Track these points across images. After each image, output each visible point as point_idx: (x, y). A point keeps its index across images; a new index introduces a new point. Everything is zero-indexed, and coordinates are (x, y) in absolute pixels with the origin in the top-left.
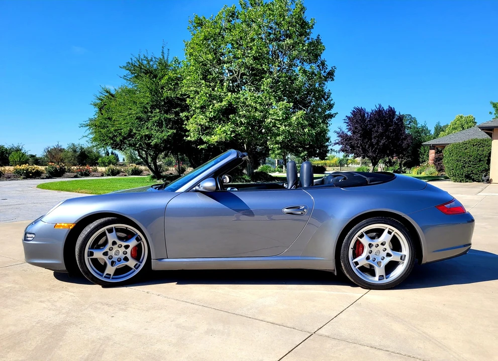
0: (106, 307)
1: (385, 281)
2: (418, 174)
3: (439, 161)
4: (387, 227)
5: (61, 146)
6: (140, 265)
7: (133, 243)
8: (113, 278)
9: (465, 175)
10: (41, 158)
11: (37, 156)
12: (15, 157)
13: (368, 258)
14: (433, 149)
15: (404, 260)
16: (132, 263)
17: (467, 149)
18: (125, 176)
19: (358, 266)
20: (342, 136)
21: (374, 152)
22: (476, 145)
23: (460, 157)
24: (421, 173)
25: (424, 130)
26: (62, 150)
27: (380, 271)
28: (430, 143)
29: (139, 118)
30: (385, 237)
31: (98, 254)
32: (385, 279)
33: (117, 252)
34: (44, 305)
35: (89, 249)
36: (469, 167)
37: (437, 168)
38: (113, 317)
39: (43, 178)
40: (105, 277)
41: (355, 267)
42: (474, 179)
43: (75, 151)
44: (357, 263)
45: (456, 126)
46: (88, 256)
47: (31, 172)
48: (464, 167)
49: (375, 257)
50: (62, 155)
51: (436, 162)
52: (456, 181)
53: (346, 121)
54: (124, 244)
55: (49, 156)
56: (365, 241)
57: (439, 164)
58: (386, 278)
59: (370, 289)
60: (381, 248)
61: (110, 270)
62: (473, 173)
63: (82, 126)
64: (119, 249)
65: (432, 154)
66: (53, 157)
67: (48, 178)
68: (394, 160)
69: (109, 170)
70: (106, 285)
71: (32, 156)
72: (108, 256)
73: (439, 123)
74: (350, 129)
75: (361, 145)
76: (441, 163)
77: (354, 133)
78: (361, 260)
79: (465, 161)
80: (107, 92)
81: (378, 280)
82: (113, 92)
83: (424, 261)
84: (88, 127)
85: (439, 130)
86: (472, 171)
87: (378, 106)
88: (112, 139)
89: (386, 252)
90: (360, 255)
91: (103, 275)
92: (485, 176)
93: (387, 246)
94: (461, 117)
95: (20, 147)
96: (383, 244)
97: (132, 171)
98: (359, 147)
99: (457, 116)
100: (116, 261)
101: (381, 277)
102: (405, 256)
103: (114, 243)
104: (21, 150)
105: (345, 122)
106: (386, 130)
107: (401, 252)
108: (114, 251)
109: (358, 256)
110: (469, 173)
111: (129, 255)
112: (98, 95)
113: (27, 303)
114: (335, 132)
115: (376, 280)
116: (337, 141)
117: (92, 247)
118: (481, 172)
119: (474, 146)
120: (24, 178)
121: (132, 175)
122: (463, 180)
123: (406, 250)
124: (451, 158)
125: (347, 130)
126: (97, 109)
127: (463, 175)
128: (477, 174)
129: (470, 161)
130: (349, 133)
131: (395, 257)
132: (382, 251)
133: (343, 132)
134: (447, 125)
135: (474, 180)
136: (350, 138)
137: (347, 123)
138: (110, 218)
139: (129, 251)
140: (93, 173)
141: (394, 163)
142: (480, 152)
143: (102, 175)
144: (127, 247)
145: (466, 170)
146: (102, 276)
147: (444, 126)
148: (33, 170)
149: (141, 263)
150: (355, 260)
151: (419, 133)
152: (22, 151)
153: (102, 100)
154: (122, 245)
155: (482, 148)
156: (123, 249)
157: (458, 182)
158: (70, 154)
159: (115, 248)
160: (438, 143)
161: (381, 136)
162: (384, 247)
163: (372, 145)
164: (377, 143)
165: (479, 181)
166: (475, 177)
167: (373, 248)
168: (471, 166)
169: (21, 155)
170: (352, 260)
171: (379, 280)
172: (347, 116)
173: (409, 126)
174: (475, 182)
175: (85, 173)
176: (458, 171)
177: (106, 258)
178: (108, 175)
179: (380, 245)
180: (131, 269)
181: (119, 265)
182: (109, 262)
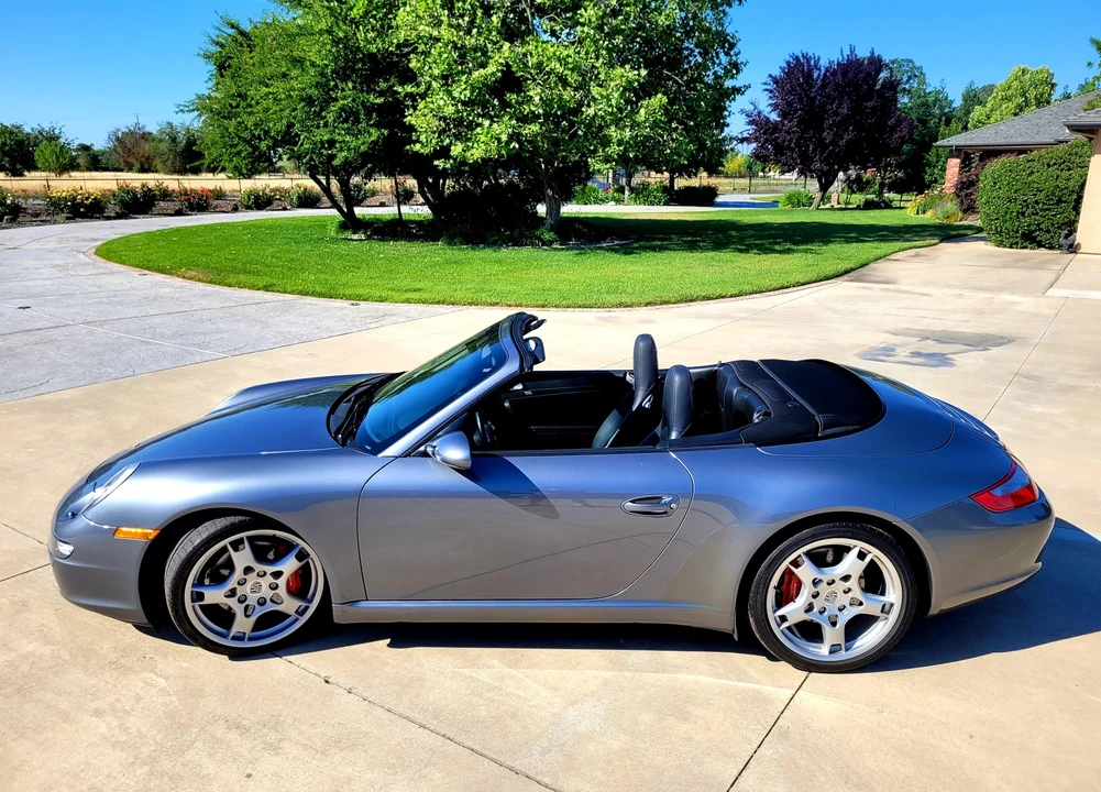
0: (234, 735)
1: (843, 656)
2: (918, 213)
3: (968, 188)
4: (859, 545)
5: (143, 127)
6: (307, 608)
7: (289, 565)
8: (250, 639)
9: (1023, 233)
10: (103, 153)
11: (95, 148)
12: (47, 153)
13: (810, 608)
14: (957, 157)
15: (888, 613)
16: (290, 605)
17: (1032, 173)
19: (786, 625)
20: (758, 122)
21: (826, 161)
22: (1055, 164)
23: (1016, 192)
24: (924, 212)
25: (940, 99)
26: (146, 137)
27: (833, 635)
28: (951, 143)
30: (851, 565)
31: (214, 596)
32: (843, 652)
33: (256, 588)
34: (102, 727)
35: (194, 586)
36: (1033, 214)
37: (962, 202)
38: (249, 776)
39: (109, 218)
40: (234, 638)
41: (779, 626)
42: (1041, 241)
43: (174, 140)
44: (783, 619)
45: (1010, 92)
46: (193, 602)
47: (82, 205)
48: (1023, 214)
49: (827, 605)
50: (147, 148)
51: (961, 190)
52: (1000, 244)
53: (769, 87)
54: (270, 569)
55: (120, 150)
56: (806, 572)
57: (966, 195)
58: (847, 650)
59: (810, 672)
60: (840, 586)
61: (242, 624)
62: (1040, 229)
63: (182, 111)
64: (260, 580)
65: (954, 165)
66: (129, 152)
67: (119, 216)
68: (868, 175)
69: (249, 198)
70: (237, 655)
71: (85, 148)
72: (236, 598)
73: (972, 83)
74: (775, 107)
75: (798, 145)
76: (971, 194)
77: (784, 115)
78: (794, 610)
79: (1025, 201)
80: (233, 26)
81: (827, 653)
82: (247, 27)
83: (934, 611)
84: (196, 113)
85: (973, 98)
86: (1038, 225)
87: (847, 52)
88: (248, 142)
89: (850, 595)
90: (792, 600)
91: (228, 635)
92: (1066, 237)
93: (853, 583)
94: (1024, 71)
95: (57, 132)
96: (846, 578)
97: (299, 197)
98: (792, 150)
99: (1014, 69)
100: (256, 605)
101: (834, 649)
102: (892, 605)
103: (248, 570)
104: (58, 138)
105: (766, 90)
106: (857, 109)
107: (883, 594)
108: (248, 586)
109: (787, 603)
110: (1032, 228)
111: (282, 591)
112: (214, 34)
113: (65, 717)
114: (742, 111)
115: (822, 651)
116: (745, 135)
117: (199, 582)
118: (1059, 228)
119: (1049, 166)
120: (68, 218)
121: (299, 206)
122: (1017, 243)
123: (894, 593)
124: (995, 194)
125: (770, 109)
126: (212, 68)
127: (1017, 232)
128: (1048, 231)
129: (1037, 202)
130: (774, 117)
131: (871, 605)
132: (840, 594)
133: (759, 113)
134: (989, 89)
135: (1040, 245)
136: (775, 127)
137: (771, 92)
138: (236, 519)
139: (282, 582)
140: (216, 202)
141: (868, 182)
142: (1062, 184)
143: (235, 209)
144: (277, 575)
145: (1025, 221)
146: (224, 636)
147: (984, 89)
148: (87, 199)
149: (311, 601)
150: (781, 612)
151: (929, 107)
152: (62, 140)
153: (222, 46)
154: (265, 573)
155: (1067, 173)
156: (269, 579)
157: (1005, 246)
158: (164, 147)
159: (252, 578)
160: (968, 143)
161: (842, 125)
162: (848, 584)
163: (821, 145)
164: (834, 143)
165: (1051, 248)
166: (1043, 237)
167: (822, 588)
168: (1037, 214)
169: (58, 150)
170: (775, 612)
171: (831, 653)
172: (770, 76)
173: (907, 86)
174: (1043, 250)
175: (198, 203)
176: (1008, 224)
177: (232, 603)
178: (248, 208)
179: (837, 581)
180: (289, 616)
181: (260, 611)
182: (238, 609)
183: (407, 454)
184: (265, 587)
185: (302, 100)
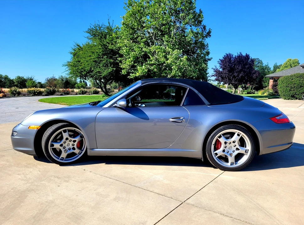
0: (56, 179)
1: (234, 166)
2: (262, 94)
3: (275, 86)
4: (237, 131)
5: (55, 77)
6: (82, 152)
7: (77, 139)
8: (65, 160)
9: (291, 96)
10: (44, 84)
11: (42, 83)
12: (29, 83)
13: (224, 151)
14: (272, 79)
15: (247, 153)
16: (77, 151)
17: (293, 79)
18: (90, 94)
19: (217, 156)
20: (216, 71)
21: (236, 81)
22: (299, 77)
23: (288, 84)
24: (264, 94)
25: (267, 67)
26: (55, 80)
27: (231, 159)
28: (270, 76)
29: (95, 61)
30: (236, 138)
31: (57, 146)
32: (235, 164)
33: (68, 145)
34: (20, 177)
35: (51, 142)
36: (294, 90)
37: (274, 90)
38: (59, 186)
39: (44, 96)
40: (60, 159)
41: (215, 156)
42: (297, 98)
43: (63, 80)
44: (216, 154)
45: (287, 65)
46: (51, 147)
47: (36, 92)
48: (291, 90)
49: (229, 150)
50: (55, 82)
51: (273, 87)
52: (285, 99)
53: (219, 62)
54: (73, 139)
55: (48, 83)
56: (222, 140)
57: (275, 88)
58: (236, 164)
59: (225, 171)
60: (233, 144)
61: (64, 155)
62: (296, 94)
63: (64, 66)
64: (70, 142)
65: (271, 82)
66: (51, 83)
67: (46, 95)
68: (248, 86)
69: (80, 91)
70: (62, 164)
71: (39, 83)
72: (63, 147)
73: (276, 63)
74: (221, 67)
75: (228, 77)
76: (276, 88)
77: (224, 69)
78: (220, 152)
79: (291, 87)
80: (78, 46)
81: (230, 165)
82: (81, 46)
83: (261, 154)
84: (67, 66)
85: (276, 67)
87: (239, 53)
88: (79, 73)
89: (236, 147)
90: (219, 149)
91: (59, 158)
93: (236, 143)
94: (290, 60)
95: (32, 78)
96: (234, 142)
97: (94, 91)
98: (226, 78)
99: (287, 59)
100: (68, 150)
101: (232, 164)
102: (248, 150)
103: (67, 139)
104: (33, 79)
105: (218, 63)
106: (244, 67)
107: (246, 147)
108: (66, 144)
109: (218, 150)
110: (294, 94)
111: (75, 146)
112: (73, 47)
113: (10, 175)
115: (228, 165)
116: (213, 74)
117: (53, 141)
118: (301, 94)
119: (297, 77)
120: (32, 96)
121: (93, 94)
122: (290, 98)
123: (249, 146)
124: (283, 85)
125: (220, 68)
126: (72, 56)
128: (298, 95)
129: (294, 87)
130: (221, 70)
131: (242, 150)
132: (233, 147)
133: (217, 69)
134: (281, 65)
136: (221, 73)
137: (220, 63)
139: (76, 143)
140: (71, 93)
141: (248, 87)
142: (301, 82)
143: (77, 94)
144: (74, 141)
145: (292, 92)
146: (58, 159)
147: (279, 66)
148: (38, 91)
150: (215, 152)
151: (264, 69)
152: (34, 80)
153: (75, 50)
154: (71, 140)
155: (303, 79)
156: (72, 143)
157: (286, 99)
158: (60, 82)
159: (68, 142)
160: (275, 76)
161: (240, 72)
162: (235, 144)
163: (234, 77)
164: (238, 76)
165: (300, 99)
166: (297, 96)
167: (227, 145)
169: (33, 82)
170: (214, 152)
171: (231, 165)
172: (220, 59)
173: (257, 65)
174: (297, 100)
175: (67, 93)
176: (287, 93)
177: (61, 148)
178: (80, 94)
179: (232, 143)
180: (76, 154)
181: (69, 152)
182: (63, 150)
183: (110, 107)
184: (71, 145)
185: (94, 61)
